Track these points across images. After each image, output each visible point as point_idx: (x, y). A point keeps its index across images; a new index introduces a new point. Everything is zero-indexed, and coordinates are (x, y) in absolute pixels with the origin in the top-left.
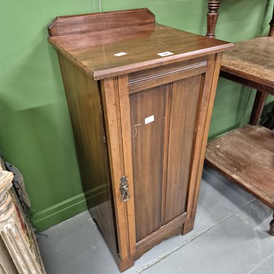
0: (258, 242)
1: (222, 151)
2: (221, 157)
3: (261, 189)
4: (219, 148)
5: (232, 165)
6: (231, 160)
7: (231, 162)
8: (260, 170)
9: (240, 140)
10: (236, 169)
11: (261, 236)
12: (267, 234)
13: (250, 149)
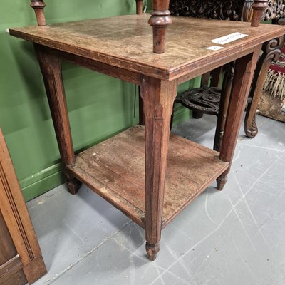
0: (132, 272)
1: (98, 159)
2: (93, 167)
3: (132, 201)
4: (94, 156)
5: (104, 176)
6: (105, 168)
7: (105, 172)
8: (138, 177)
9: (124, 144)
10: (107, 180)
11: (138, 263)
12: (146, 260)
13: (132, 152)
